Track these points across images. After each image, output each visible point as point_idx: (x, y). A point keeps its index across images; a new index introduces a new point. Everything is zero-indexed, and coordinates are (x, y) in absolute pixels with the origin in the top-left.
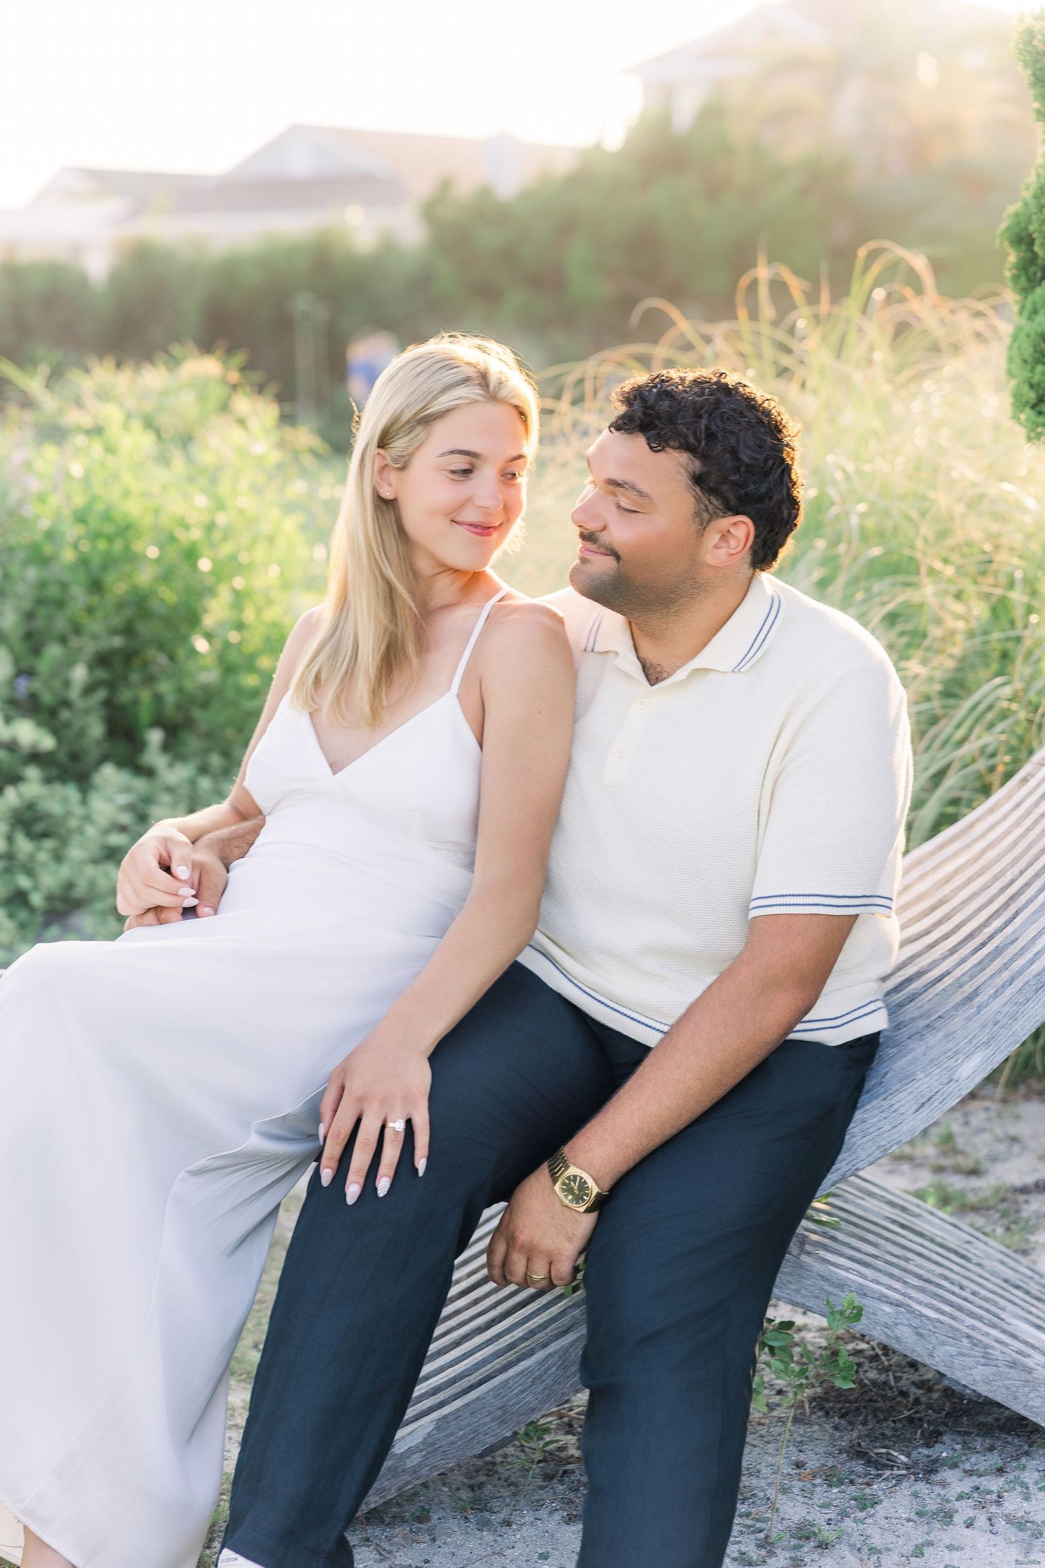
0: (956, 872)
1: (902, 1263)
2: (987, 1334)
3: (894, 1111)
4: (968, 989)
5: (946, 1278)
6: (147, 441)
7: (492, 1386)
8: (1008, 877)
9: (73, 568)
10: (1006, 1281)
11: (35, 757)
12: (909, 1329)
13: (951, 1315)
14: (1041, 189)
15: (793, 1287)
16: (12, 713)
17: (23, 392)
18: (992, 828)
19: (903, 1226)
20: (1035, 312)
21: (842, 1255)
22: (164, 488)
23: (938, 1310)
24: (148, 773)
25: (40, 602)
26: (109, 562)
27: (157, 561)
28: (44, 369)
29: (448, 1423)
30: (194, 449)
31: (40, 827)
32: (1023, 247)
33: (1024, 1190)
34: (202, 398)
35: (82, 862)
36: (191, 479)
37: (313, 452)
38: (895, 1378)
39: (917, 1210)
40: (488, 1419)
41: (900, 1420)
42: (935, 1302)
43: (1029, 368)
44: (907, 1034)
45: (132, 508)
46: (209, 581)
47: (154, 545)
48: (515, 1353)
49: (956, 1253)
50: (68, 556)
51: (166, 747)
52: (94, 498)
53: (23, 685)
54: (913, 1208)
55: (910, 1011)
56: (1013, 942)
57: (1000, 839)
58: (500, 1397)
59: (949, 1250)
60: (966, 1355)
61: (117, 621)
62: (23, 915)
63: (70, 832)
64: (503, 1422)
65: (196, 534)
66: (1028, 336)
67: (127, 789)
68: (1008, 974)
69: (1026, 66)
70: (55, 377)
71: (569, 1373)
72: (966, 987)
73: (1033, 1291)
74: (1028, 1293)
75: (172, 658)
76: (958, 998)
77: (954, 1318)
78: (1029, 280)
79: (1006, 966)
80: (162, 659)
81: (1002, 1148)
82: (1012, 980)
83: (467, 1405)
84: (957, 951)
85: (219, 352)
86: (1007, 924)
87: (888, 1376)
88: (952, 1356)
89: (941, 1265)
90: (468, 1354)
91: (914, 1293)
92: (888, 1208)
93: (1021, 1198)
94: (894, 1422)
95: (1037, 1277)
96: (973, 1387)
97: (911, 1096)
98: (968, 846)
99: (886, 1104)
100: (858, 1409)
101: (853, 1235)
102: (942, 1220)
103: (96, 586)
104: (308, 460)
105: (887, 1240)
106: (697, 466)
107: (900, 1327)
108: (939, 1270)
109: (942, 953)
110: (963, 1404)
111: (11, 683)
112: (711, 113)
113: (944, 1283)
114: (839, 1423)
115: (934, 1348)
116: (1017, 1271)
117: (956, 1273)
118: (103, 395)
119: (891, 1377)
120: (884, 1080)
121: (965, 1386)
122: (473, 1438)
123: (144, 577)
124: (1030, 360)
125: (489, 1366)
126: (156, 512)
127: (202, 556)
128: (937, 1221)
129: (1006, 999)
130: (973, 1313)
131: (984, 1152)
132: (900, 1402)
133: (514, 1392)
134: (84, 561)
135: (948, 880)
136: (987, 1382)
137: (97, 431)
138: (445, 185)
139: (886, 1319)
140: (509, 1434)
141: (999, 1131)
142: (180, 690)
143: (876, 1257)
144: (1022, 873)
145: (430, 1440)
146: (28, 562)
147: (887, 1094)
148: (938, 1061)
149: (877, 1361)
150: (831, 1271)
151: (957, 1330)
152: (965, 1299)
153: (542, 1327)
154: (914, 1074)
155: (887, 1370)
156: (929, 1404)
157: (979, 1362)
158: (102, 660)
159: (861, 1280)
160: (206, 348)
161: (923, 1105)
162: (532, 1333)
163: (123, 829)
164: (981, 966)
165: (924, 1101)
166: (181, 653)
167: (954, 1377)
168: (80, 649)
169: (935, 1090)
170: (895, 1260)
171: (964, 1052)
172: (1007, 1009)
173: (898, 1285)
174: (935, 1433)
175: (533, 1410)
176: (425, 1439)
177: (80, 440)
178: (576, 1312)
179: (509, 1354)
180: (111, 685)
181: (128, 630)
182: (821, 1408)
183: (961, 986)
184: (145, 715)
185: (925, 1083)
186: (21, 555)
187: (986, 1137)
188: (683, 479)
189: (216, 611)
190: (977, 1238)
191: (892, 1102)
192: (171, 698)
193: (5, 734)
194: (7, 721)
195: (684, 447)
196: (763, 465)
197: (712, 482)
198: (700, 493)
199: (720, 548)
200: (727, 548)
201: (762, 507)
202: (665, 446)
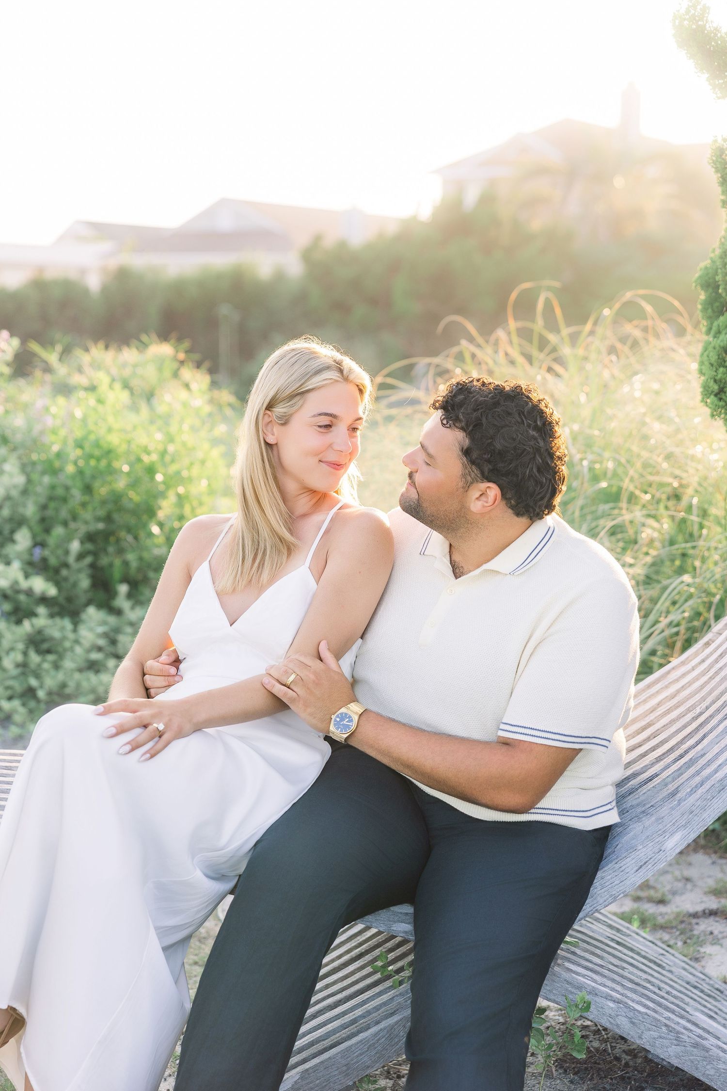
0: (659, 704)
1: (620, 971)
2: (678, 1023)
3: (623, 871)
4: (671, 787)
5: (649, 982)
6: (124, 396)
7: (339, 1050)
8: (698, 710)
9: (73, 477)
10: (688, 983)
11: (44, 600)
12: (626, 1019)
13: (654, 1009)
14: (725, 252)
15: (548, 988)
16: (30, 570)
17: (46, 362)
18: (684, 675)
19: (618, 943)
20: (719, 332)
21: (579, 965)
22: (135, 428)
23: (645, 1006)
24: (117, 612)
25: (51, 498)
26: (97, 474)
27: (128, 474)
28: (59, 348)
29: (309, 1074)
30: (155, 401)
31: (45, 646)
32: (710, 290)
33: (695, 915)
34: (160, 369)
35: (72, 670)
36: (152, 422)
37: (230, 405)
38: (611, 1047)
39: (628, 932)
40: (336, 1072)
41: (616, 1077)
42: (643, 1000)
43: (714, 369)
44: (629, 817)
45: (114, 440)
46: (162, 488)
47: (126, 464)
48: (356, 1027)
49: (655, 963)
50: (70, 469)
51: (129, 596)
52: (90, 432)
53: (38, 551)
54: (624, 930)
55: (631, 801)
56: (702, 756)
57: (690, 684)
58: (345, 1057)
59: (650, 961)
60: (664, 1038)
61: (101, 513)
62: (32, 704)
63: (65, 650)
64: (347, 1075)
65: (154, 457)
66: (714, 348)
67: (104, 623)
68: (699, 778)
69: (717, 171)
70: (66, 351)
71: (393, 1043)
72: (670, 786)
73: (706, 990)
74: (702, 991)
75: (136, 538)
76: (665, 793)
77: (656, 1012)
78: (713, 311)
79: (698, 773)
80: (130, 538)
81: (680, 885)
82: (702, 784)
83: (322, 1062)
84: (662, 760)
85: (172, 341)
86: (698, 743)
87: (607, 1045)
88: (654, 1038)
89: (645, 972)
90: (322, 1025)
91: (629, 994)
92: (608, 930)
93: (694, 921)
94: (611, 1079)
95: (707, 979)
96: (668, 1060)
97: (634, 861)
98: (667, 687)
99: (617, 866)
100: (586, 1069)
101: (586, 951)
102: (644, 938)
103: (88, 489)
104: (228, 412)
105: (609, 953)
106: (467, 442)
107: (620, 1017)
108: (645, 976)
109: (651, 761)
110: (658, 1068)
111: (30, 550)
112: (487, 199)
113: (648, 985)
114: (574, 1078)
115: (642, 1032)
116: (694, 975)
117: (655, 978)
118: (97, 366)
119: (609, 1046)
120: (616, 850)
121: (663, 1059)
122: (326, 1086)
123: (121, 484)
124: (715, 364)
125: (338, 1035)
126: (129, 442)
127: (158, 472)
128: (641, 939)
129: (698, 796)
130: (668, 1008)
131: (668, 887)
132: (616, 1065)
133: (355, 1055)
134: (80, 472)
135: (653, 710)
136: (678, 1057)
137: (92, 388)
138: (318, 239)
139: (611, 1012)
140: (351, 1083)
141: (677, 873)
142: (141, 559)
143: (602, 966)
144: (707, 708)
145: (296, 1087)
146: (44, 473)
147: (618, 859)
148: (652, 838)
149: (599, 1035)
150: (573, 978)
151: (659, 1020)
152: (663, 997)
153: (377, 1009)
154: (636, 846)
155: (606, 1041)
156: (635, 1066)
157: (673, 1043)
158: (90, 537)
159: (593, 984)
160: (164, 336)
161: (641, 867)
162: (369, 1013)
163: (100, 649)
164: (680, 771)
165: (642, 864)
166: (142, 535)
167: (656, 1053)
168: (76, 530)
169: (649, 857)
170: (615, 969)
171: (670, 831)
172: (699, 803)
173: (619, 988)
174: (639, 1088)
175: (368, 1067)
176: (293, 1085)
177: (82, 394)
178: (401, 1000)
179: (352, 1027)
180: (95, 554)
181: (108, 519)
182: (561, 1067)
183: (666, 785)
184: (117, 573)
185: (643, 852)
186: (39, 468)
187: (669, 877)
188: (456, 451)
189: (166, 508)
190: (668, 952)
191: (622, 865)
192: (134, 564)
193: (24, 584)
194: (27, 576)
195: (462, 429)
196: (513, 452)
197: (475, 455)
198: (466, 462)
199: (480, 500)
200: (485, 502)
201: (507, 480)
202: (453, 425)
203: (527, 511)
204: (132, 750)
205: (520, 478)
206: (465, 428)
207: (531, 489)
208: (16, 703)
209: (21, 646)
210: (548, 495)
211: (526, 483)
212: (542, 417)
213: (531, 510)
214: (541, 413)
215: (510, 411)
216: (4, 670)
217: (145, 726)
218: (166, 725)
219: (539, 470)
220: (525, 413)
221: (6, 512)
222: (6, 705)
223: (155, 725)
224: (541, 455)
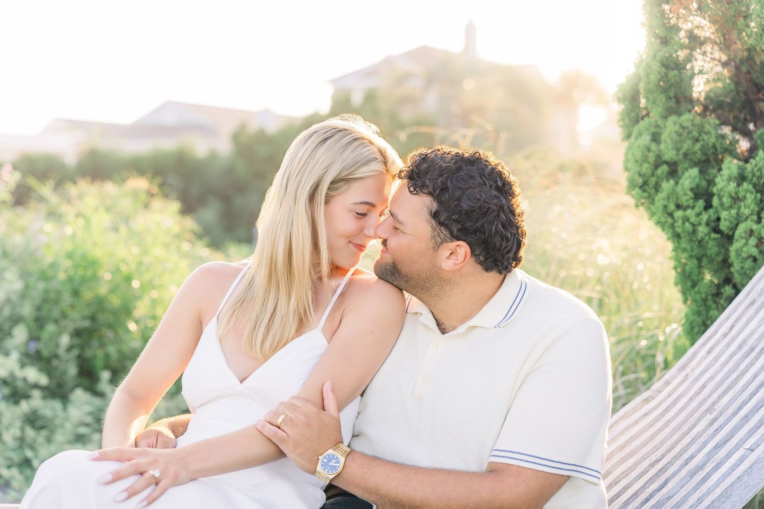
6: (107, 218)
9: (64, 283)
11: (36, 386)
16: (26, 361)
17: (40, 194)
22: (115, 243)
24: (101, 395)
25: (45, 300)
26: (84, 280)
27: (110, 282)
28: (51, 183)
30: (131, 223)
31: (39, 423)
34: (135, 201)
36: (130, 239)
45: (97, 253)
46: (138, 293)
47: (108, 273)
50: (62, 276)
51: (111, 381)
52: (77, 247)
53: (33, 346)
61: (87, 312)
63: (57, 427)
65: (132, 268)
67: (89, 404)
75: (116, 333)
80: (110, 334)
85: (148, 177)
103: (76, 293)
106: (435, 206)
111: (27, 343)
118: (83, 196)
123: (103, 290)
126: (111, 255)
127: (134, 279)
134: (70, 280)
142: (120, 351)
146: (39, 280)
158: (77, 333)
160: (141, 174)
163: (87, 425)
166: (121, 331)
168: (66, 327)
180: (82, 347)
181: (93, 318)
184: (99, 362)
186: (35, 276)
188: (426, 215)
189: (141, 309)
192: (114, 355)
193: (19, 373)
194: (23, 365)
195: (430, 194)
196: (479, 211)
197: (443, 218)
198: (435, 225)
199: (450, 259)
200: (455, 260)
201: (476, 237)
202: (419, 192)
203: (496, 265)
204: (129, 497)
205: (487, 234)
206: (433, 192)
207: (498, 244)
208: (14, 472)
209: (18, 423)
210: (514, 248)
211: (493, 239)
212: (501, 178)
213: (500, 263)
214: (500, 174)
215: (473, 174)
216: (4, 443)
217: (142, 474)
218: (162, 473)
219: (504, 226)
220: (486, 175)
221: (7, 312)
222: (6, 473)
223: (151, 472)
224: (504, 211)
